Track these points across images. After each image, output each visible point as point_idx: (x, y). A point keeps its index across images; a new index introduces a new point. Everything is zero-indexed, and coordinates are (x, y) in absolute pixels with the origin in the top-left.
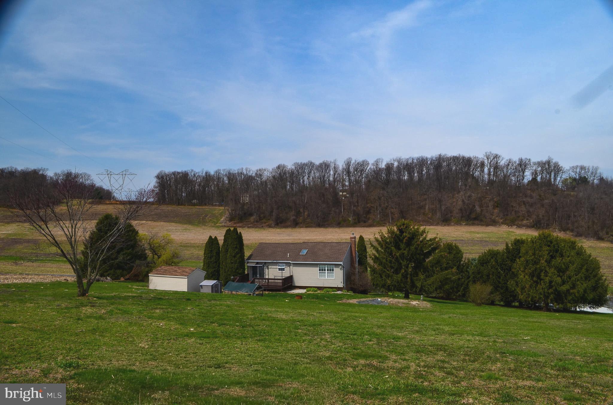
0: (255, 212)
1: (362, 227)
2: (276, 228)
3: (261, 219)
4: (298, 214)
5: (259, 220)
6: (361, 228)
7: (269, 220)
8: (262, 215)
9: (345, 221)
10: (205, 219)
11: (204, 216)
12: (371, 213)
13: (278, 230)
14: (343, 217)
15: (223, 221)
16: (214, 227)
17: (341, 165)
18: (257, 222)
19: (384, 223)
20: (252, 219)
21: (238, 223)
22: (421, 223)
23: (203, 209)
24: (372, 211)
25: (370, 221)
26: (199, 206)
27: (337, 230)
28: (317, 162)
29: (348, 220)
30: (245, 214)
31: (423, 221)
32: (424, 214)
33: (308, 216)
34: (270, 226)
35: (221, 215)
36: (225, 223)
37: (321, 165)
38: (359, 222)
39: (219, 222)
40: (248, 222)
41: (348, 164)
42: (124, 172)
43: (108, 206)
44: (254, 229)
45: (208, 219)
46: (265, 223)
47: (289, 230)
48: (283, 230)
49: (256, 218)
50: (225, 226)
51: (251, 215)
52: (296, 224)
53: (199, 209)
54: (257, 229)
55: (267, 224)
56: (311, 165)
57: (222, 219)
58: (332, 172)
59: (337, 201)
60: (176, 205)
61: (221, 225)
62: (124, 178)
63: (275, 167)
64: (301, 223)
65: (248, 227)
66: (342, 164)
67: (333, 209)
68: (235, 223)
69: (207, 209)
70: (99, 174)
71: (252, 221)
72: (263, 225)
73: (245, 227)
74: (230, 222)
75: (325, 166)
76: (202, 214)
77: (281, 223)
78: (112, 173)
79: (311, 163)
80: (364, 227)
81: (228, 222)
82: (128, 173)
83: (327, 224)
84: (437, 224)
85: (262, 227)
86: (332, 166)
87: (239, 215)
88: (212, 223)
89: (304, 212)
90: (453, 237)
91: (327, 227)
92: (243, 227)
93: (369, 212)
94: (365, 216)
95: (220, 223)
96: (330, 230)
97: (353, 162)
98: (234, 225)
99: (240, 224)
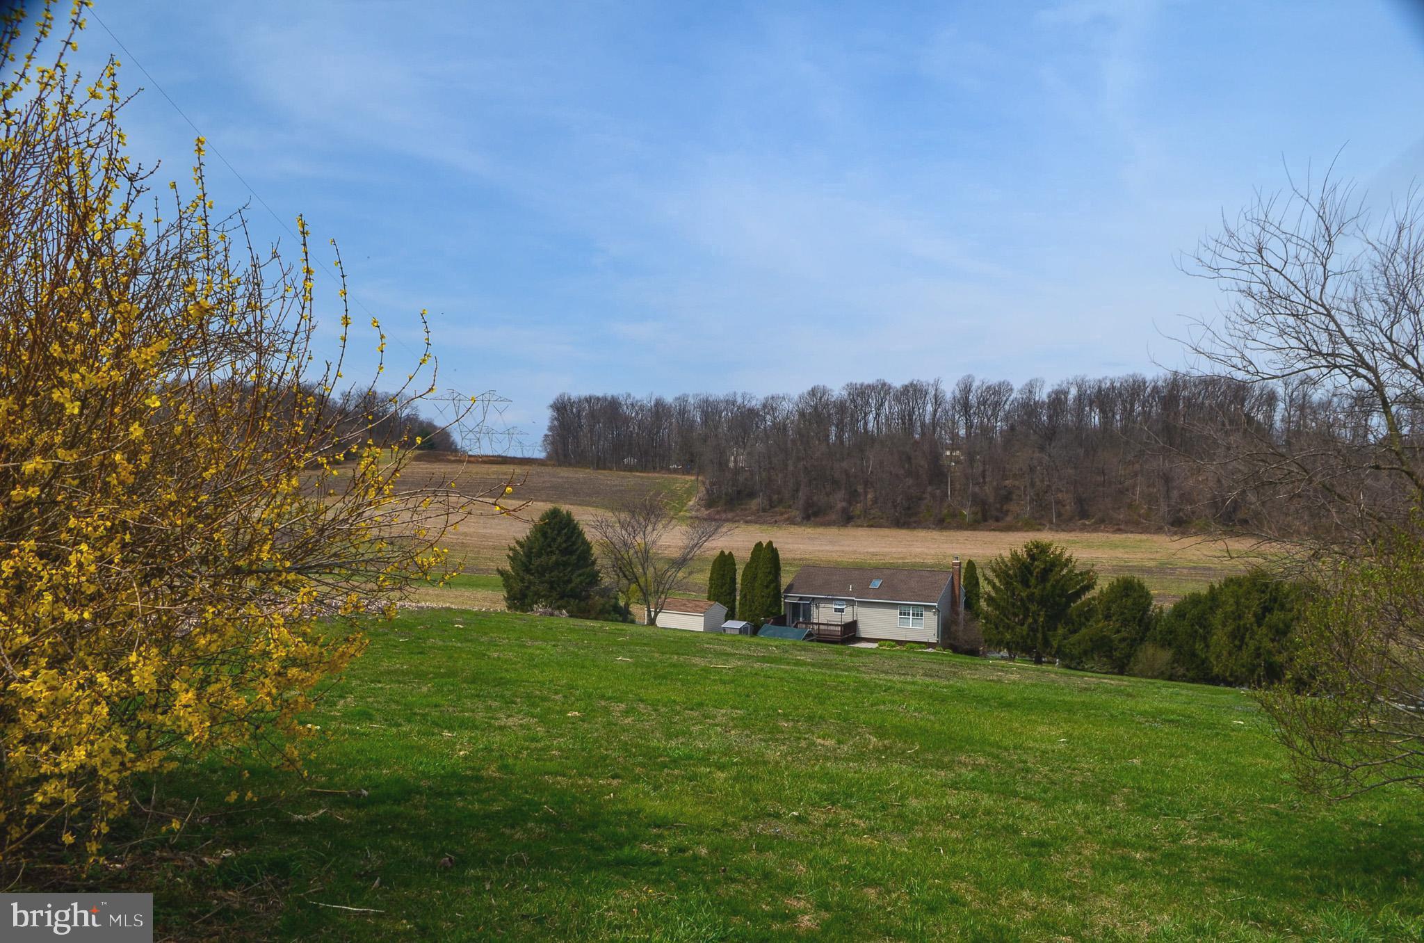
0: (761, 490)
1: (990, 530)
2: (805, 525)
3: (772, 505)
4: (853, 496)
5: (768, 507)
6: (988, 533)
7: (790, 507)
8: (775, 497)
9: (954, 515)
11: (654, 495)
12: (1011, 500)
13: (809, 530)
14: (949, 506)
15: (694, 506)
16: (673, 518)
17: (949, 389)
18: (764, 510)
19: (1040, 524)
20: (755, 504)
21: (725, 511)
22: (1122, 527)
23: (649, 478)
24: (1014, 497)
25: (1009, 518)
26: (641, 472)
27: (936, 534)
28: (897, 382)
29: (961, 514)
30: (739, 492)
31: (1127, 523)
32: (1130, 506)
33: (875, 501)
34: (792, 522)
35: (689, 493)
36: (697, 510)
37: (906, 389)
38: (985, 520)
39: (686, 508)
40: (746, 510)
41: (966, 390)
42: (487, 395)
43: (454, 466)
44: (757, 526)
45: (662, 501)
46: (782, 514)
47: (833, 532)
48: (820, 530)
49: (762, 502)
50: (696, 518)
51: (752, 495)
52: (847, 519)
53: (642, 477)
54: (764, 527)
55: (786, 516)
56: (883, 389)
57: (691, 503)
58: (929, 408)
59: (938, 474)
60: (593, 469)
61: (688, 514)
63: (805, 391)
64: (859, 517)
65: (747, 522)
66: (951, 390)
67: (929, 489)
68: (718, 512)
69: (657, 478)
71: (755, 508)
72: (778, 518)
73: (738, 521)
74: (707, 509)
75: (914, 392)
76: (648, 491)
77: (816, 514)
78: (462, 397)
79: (884, 384)
80: (994, 530)
81: (703, 509)
82: (495, 397)
83: (915, 522)
84: (1159, 530)
85: (776, 522)
86: (932, 392)
87: (726, 494)
88: (671, 510)
89: (866, 493)
90: (1190, 561)
91: (915, 528)
92: (736, 521)
93: (1007, 498)
94: (998, 506)
95: (686, 511)
96: (921, 534)
97: (976, 384)
98: (717, 517)
99: (730, 515)
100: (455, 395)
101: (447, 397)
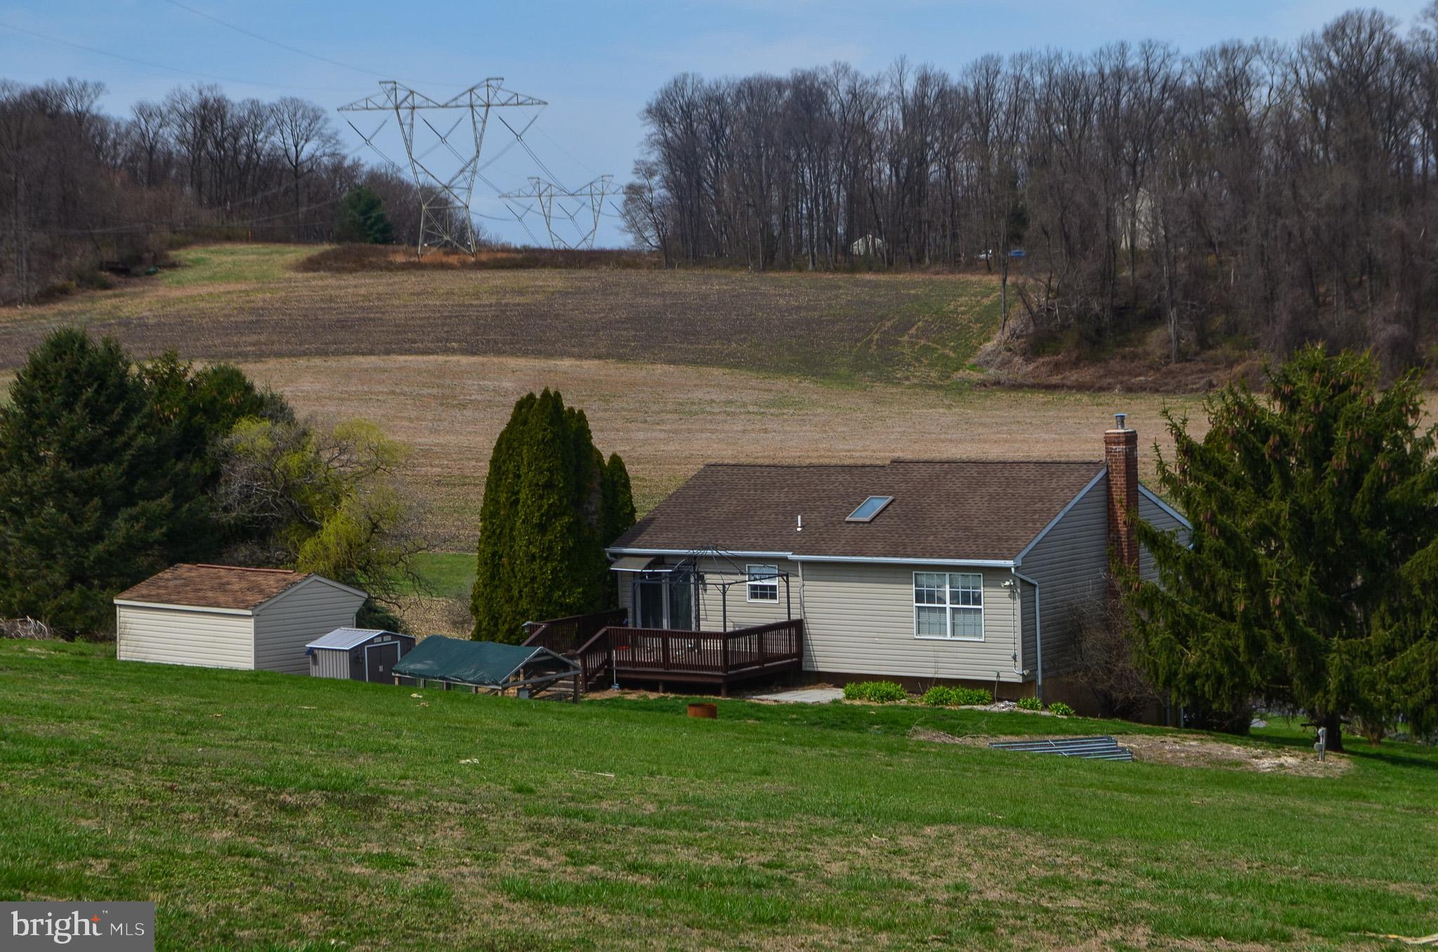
0: (1173, 303)
3: (1204, 342)
5: (1194, 347)
7: (1256, 345)
8: (1219, 321)
10: (897, 343)
11: (894, 327)
15: (996, 353)
16: (935, 387)
18: (1183, 357)
20: (1157, 340)
21: (1075, 364)
26: (878, 271)
30: (1120, 312)
35: (988, 320)
36: (1003, 364)
39: (972, 360)
40: (1134, 356)
42: (482, 92)
43: (399, 277)
45: (912, 344)
46: (1231, 364)
49: (1179, 338)
50: (997, 383)
51: (1155, 317)
53: (876, 285)
57: (989, 346)
60: (756, 269)
61: (976, 376)
62: (479, 126)
65: (1130, 390)
68: (1058, 367)
70: (351, 107)
71: (1159, 352)
73: (1108, 388)
74: (1028, 360)
76: (882, 318)
78: (418, 100)
81: (1018, 360)
82: (503, 96)
87: (1080, 318)
88: (932, 365)
92: (1101, 389)
95: (973, 367)
98: (1056, 379)
99: (1086, 374)
100: (401, 95)
101: (380, 100)
